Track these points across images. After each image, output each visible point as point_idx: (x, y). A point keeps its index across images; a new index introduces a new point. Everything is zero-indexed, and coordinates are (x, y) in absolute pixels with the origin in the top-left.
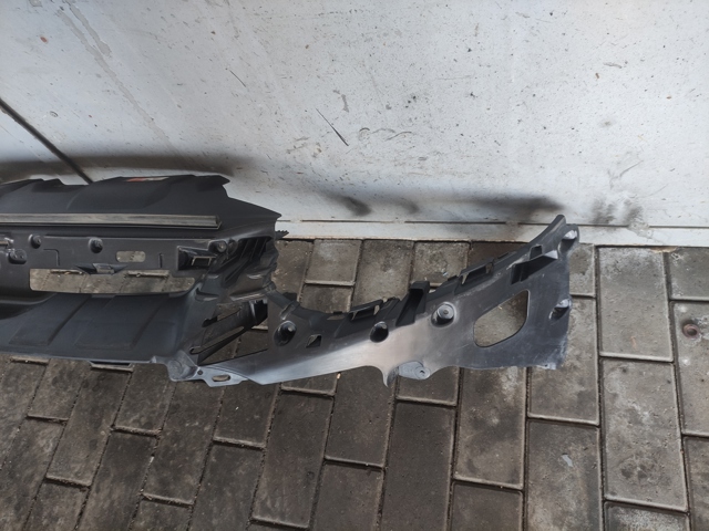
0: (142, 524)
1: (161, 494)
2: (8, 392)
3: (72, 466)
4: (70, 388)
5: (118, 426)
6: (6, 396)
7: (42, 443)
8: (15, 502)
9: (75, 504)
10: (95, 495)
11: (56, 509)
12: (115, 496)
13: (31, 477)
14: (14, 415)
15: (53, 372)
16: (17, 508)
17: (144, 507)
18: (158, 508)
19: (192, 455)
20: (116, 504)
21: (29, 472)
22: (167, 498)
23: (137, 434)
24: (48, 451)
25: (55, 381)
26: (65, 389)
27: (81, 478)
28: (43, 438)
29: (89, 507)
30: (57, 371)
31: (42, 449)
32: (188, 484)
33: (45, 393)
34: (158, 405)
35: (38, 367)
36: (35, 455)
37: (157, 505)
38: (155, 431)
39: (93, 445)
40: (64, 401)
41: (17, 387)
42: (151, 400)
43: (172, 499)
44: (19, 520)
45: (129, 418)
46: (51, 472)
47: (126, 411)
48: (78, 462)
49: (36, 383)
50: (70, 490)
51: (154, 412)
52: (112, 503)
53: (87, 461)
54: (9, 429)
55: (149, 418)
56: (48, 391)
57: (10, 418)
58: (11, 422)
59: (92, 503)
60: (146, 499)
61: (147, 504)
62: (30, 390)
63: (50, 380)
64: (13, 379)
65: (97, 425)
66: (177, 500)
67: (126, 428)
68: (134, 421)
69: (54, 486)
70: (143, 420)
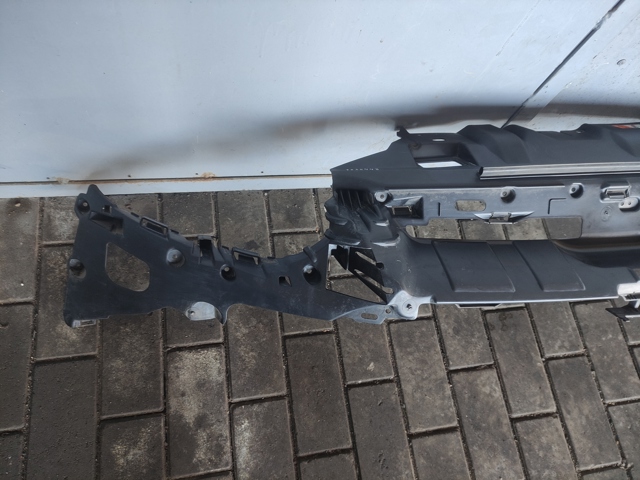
0: (621, 424)
1: (620, 397)
2: (410, 353)
3: (532, 400)
4: (477, 335)
5: (547, 355)
6: (410, 358)
7: (487, 390)
8: (500, 448)
9: (557, 430)
10: (568, 416)
11: (544, 440)
12: (586, 412)
13: (499, 422)
14: (435, 372)
15: (448, 324)
16: (506, 453)
17: (614, 412)
18: (625, 409)
19: (623, 361)
20: (591, 417)
21: (492, 419)
22: (626, 399)
23: (568, 357)
24: (498, 394)
25: (457, 331)
26: (473, 336)
27: (547, 408)
28: (484, 385)
29: (570, 428)
30: (451, 321)
31: (490, 395)
32: (635, 383)
33: (452, 345)
34: (570, 329)
35: (425, 322)
36: (488, 403)
37: (622, 407)
38: (581, 350)
39: (537, 377)
40: (479, 347)
41: (417, 346)
42: (561, 326)
43: (629, 399)
44: (515, 462)
45: (553, 347)
46: (516, 412)
47: (547, 341)
48: (534, 396)
49: (436, 337)
50: (544, 420)
51: (571, 336)
52: (587, 417)
53: (543, 392)
54: (441, 388)
55: (570, 342)
56: (456, 342)
57: (433, 377)
58: (436, 380)
59: (570, 424)
60: (610, 405)
61: (614, 408)
62: (434, 346)
63: (450, 331)
64: (405, 339)
65: (530, 360)
66: (633, 398)
67: (555, 355)
68: (560, 347)
69: (528, 422)
70: (566, 344)
